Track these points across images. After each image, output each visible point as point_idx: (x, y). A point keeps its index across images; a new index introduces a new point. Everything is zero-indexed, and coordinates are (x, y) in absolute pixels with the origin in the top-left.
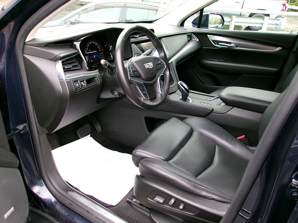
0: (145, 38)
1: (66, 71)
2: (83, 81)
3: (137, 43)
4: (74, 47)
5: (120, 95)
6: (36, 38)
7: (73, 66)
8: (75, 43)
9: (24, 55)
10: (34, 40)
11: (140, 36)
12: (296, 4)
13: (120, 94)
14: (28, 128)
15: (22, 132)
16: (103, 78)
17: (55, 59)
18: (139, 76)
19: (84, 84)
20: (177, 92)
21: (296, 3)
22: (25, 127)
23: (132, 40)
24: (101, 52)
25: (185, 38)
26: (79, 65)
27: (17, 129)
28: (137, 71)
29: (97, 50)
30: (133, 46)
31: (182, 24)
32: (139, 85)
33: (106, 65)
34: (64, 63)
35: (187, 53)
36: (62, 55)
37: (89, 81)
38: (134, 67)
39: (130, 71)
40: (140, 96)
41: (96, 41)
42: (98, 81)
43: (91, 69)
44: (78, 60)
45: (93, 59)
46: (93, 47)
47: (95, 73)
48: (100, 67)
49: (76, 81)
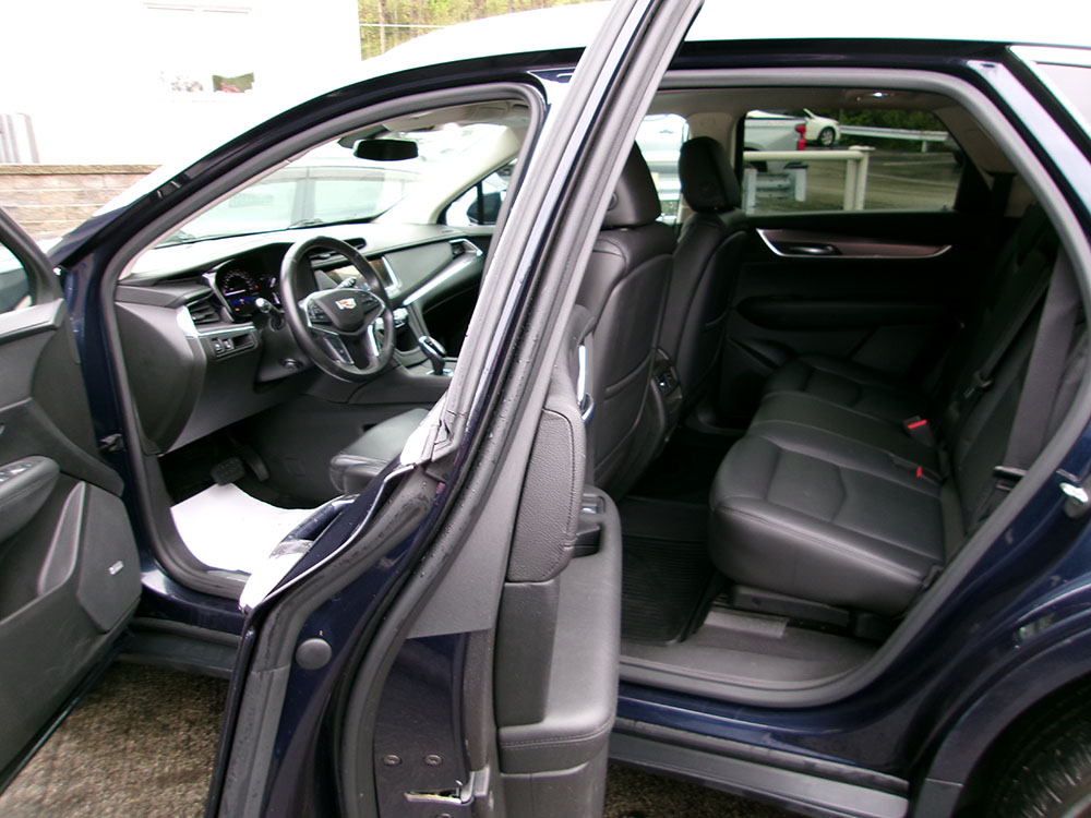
0: (341, 258)
1: (198, 323)
2: (226, 340)
3: (327, 269)
4: (205, 283)
5: (298, 367)
6: (133, 271)
7: (207, 317)
8: (205, 275)
9: (117, 303)
10: (132, 276)
11: (332, 255)
12: (865, 119)
13: (298, 364)
14: (122, 443)
15: (113, 449)
16: (264, 338)
17: (175, 305)
18: (329, 323)
19: (229, 345)
20: (425, 364)
21: (862, 116)
22: (117, 439)
23: (315, 263)
24: (253, 291)
25: (445, 251)
26: (216, 315)
27: (105, 443)
28: (323, 314)
29: (246, 287)
30: (320, 275)
31: (441, 219)
32: (331, 338)
33: (266, 307)
34: (192, 310)
35: (449, 285)
36: (188, 297)
37: (239, 340)
38: (318, 307)
39: (310, 314)
40: (336, 359)
41: (241, 270)
42: (254, 342)
43: (238, 319)
44: (213, 306)
45: (239, 305)
46: (236, 283)
47: (248, 327)
48: (256, 316)
49: (215, 339)
